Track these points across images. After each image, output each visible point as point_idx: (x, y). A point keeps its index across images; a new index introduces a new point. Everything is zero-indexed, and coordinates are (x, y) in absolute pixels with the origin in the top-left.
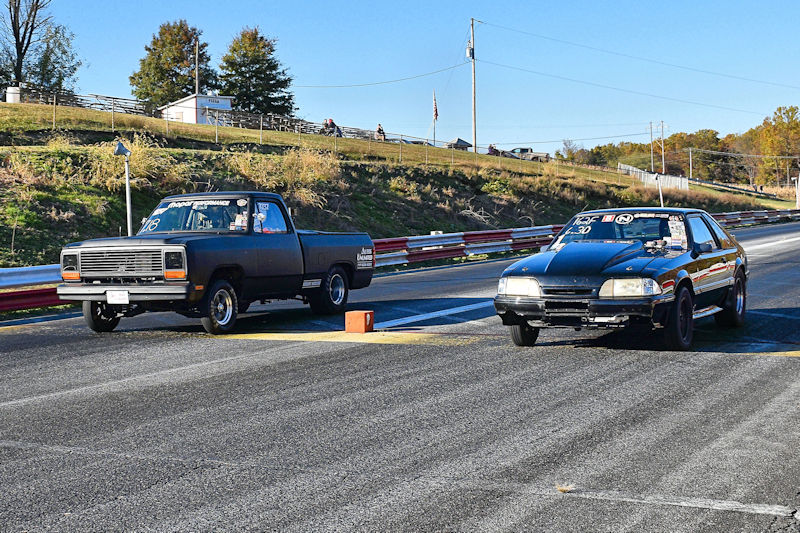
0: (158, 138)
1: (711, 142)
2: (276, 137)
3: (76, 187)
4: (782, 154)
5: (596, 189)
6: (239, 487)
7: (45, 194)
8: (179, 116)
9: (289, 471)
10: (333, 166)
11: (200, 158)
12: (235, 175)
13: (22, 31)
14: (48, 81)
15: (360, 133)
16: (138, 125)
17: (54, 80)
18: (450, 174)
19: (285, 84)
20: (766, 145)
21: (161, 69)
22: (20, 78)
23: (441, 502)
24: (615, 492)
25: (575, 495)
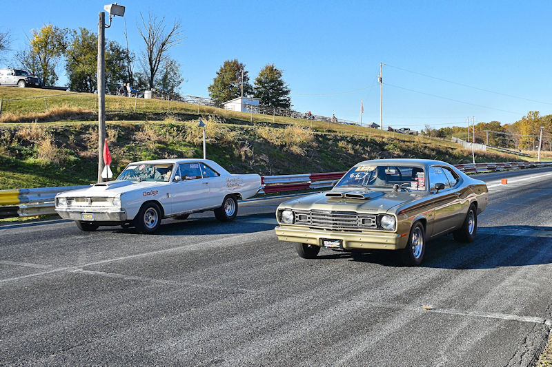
0: (221, 118)
1: (497, 127)
2: (281, 119)
3: (178, 142)
4: (531, 134)
5: (441, 150)
6: (256, 304)
7: (162, 146)
8: (232, 107)
9: (283, 296)
10: (310, 134)
11: (242, 129)
12: (260, 138)
13: (154, 62)
14: (166, 88)
15: (324, 119)
16: (211, 112)
17: (169, 88)
18: (369, 140)
19: (286, 93)
20: (523, 129)
21: (224, 84)
22: (152, 86)
23: (363, 314)
24: (453, 309)
25: (432, 311)
